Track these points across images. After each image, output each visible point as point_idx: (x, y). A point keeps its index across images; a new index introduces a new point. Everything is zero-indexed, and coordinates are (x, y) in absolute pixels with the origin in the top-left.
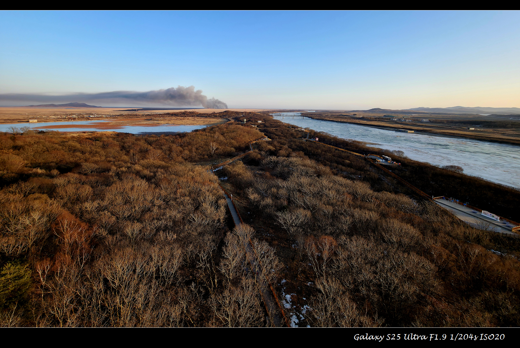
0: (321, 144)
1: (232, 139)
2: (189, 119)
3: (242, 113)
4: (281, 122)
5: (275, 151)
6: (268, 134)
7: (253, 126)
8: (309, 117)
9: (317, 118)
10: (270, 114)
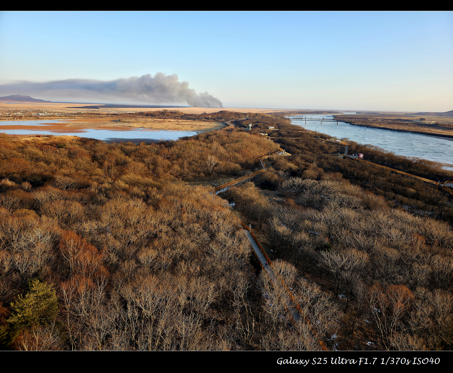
0: (368, 162)
1: (236, 151)
2: (170, 122)
3: (245, 114)
4: (303, 130)
5: (298, 170)
6: (285, 146)
7: (263, 134)
8: (347, 122)
9: (360, 124)
10: (286, 117)
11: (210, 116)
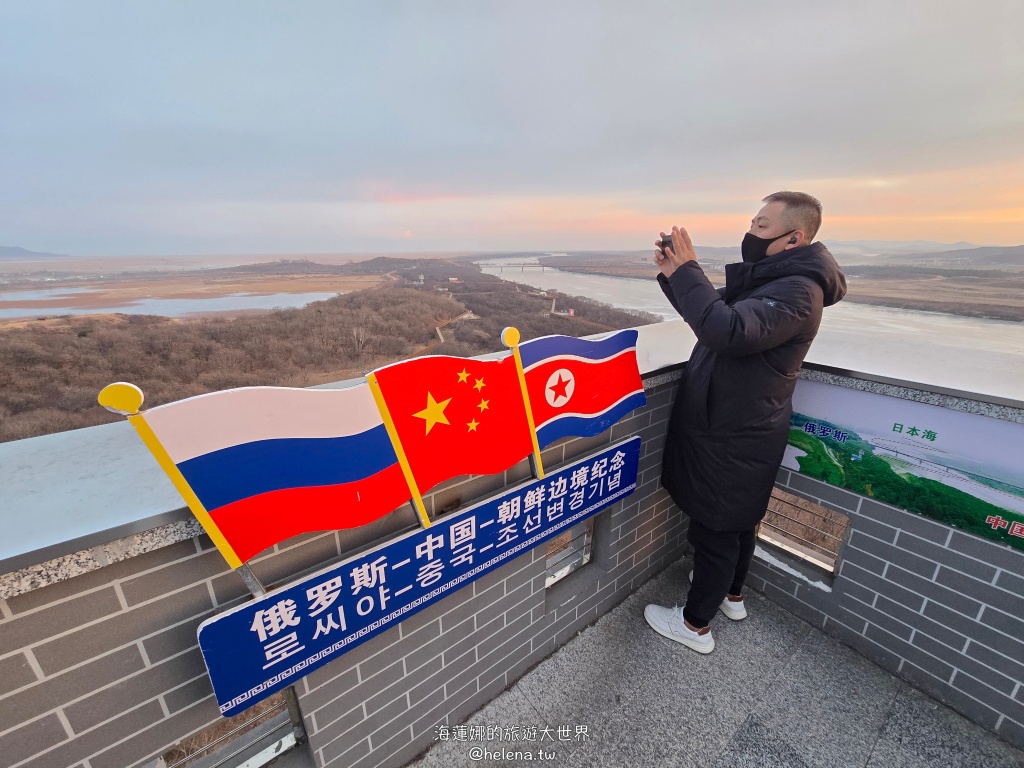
0: (580, 319)
1: (399, 318)
2: (293, 279)
3: (414, 262)
4: (497, 279)
5: (490, 339)
6: (472, 304)
7: (440, 289)
8: (555, 267)
9: (571, 269)
10: (474, 263)
11: (360, 267)
